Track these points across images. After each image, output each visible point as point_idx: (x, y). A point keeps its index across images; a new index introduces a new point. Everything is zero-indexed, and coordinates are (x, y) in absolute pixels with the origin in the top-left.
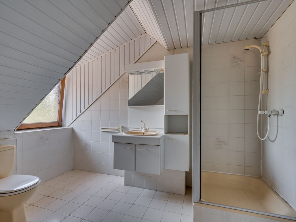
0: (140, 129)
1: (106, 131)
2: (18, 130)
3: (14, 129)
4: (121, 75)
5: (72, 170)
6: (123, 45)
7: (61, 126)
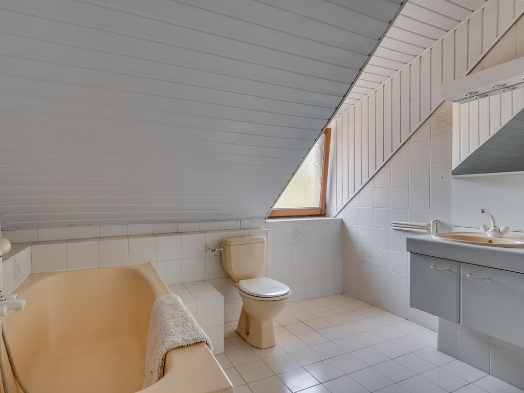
0: (481, 230)
1: (399, 229)
2: (270, 218)
3: (265, 215)
4: (433, 110)
5: (342, 293)
6: (439, 41)
7: (325, 216)
